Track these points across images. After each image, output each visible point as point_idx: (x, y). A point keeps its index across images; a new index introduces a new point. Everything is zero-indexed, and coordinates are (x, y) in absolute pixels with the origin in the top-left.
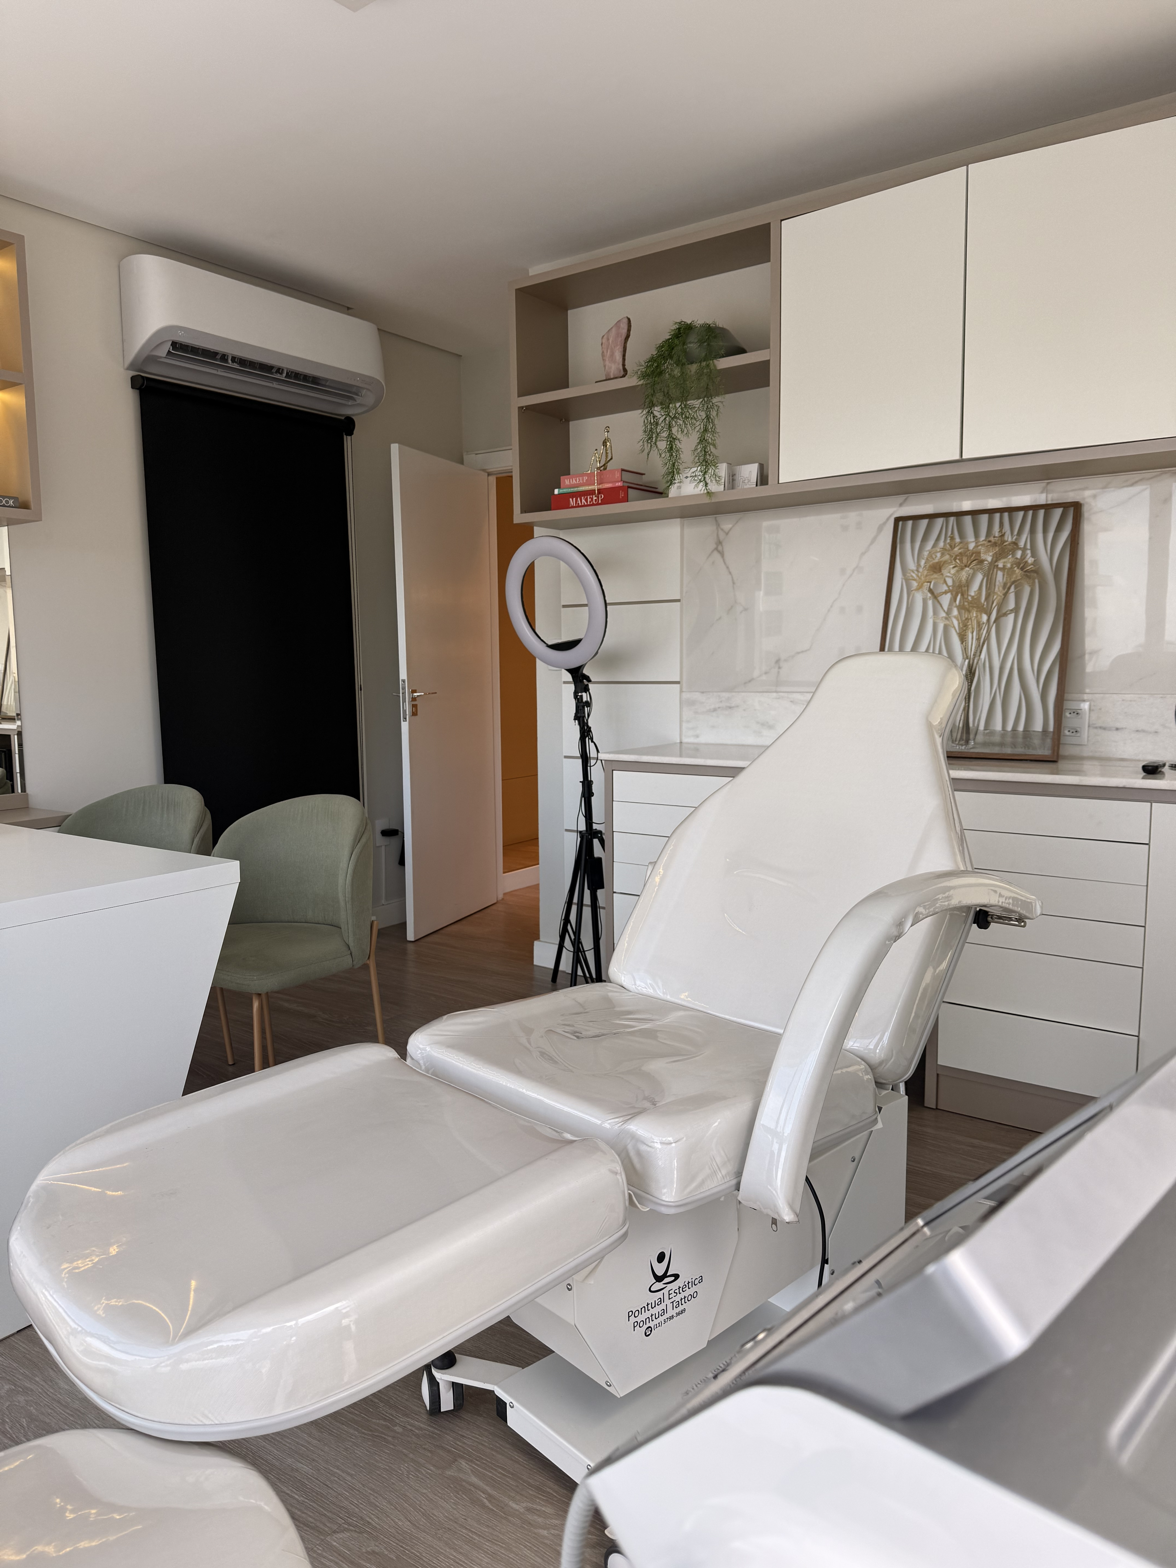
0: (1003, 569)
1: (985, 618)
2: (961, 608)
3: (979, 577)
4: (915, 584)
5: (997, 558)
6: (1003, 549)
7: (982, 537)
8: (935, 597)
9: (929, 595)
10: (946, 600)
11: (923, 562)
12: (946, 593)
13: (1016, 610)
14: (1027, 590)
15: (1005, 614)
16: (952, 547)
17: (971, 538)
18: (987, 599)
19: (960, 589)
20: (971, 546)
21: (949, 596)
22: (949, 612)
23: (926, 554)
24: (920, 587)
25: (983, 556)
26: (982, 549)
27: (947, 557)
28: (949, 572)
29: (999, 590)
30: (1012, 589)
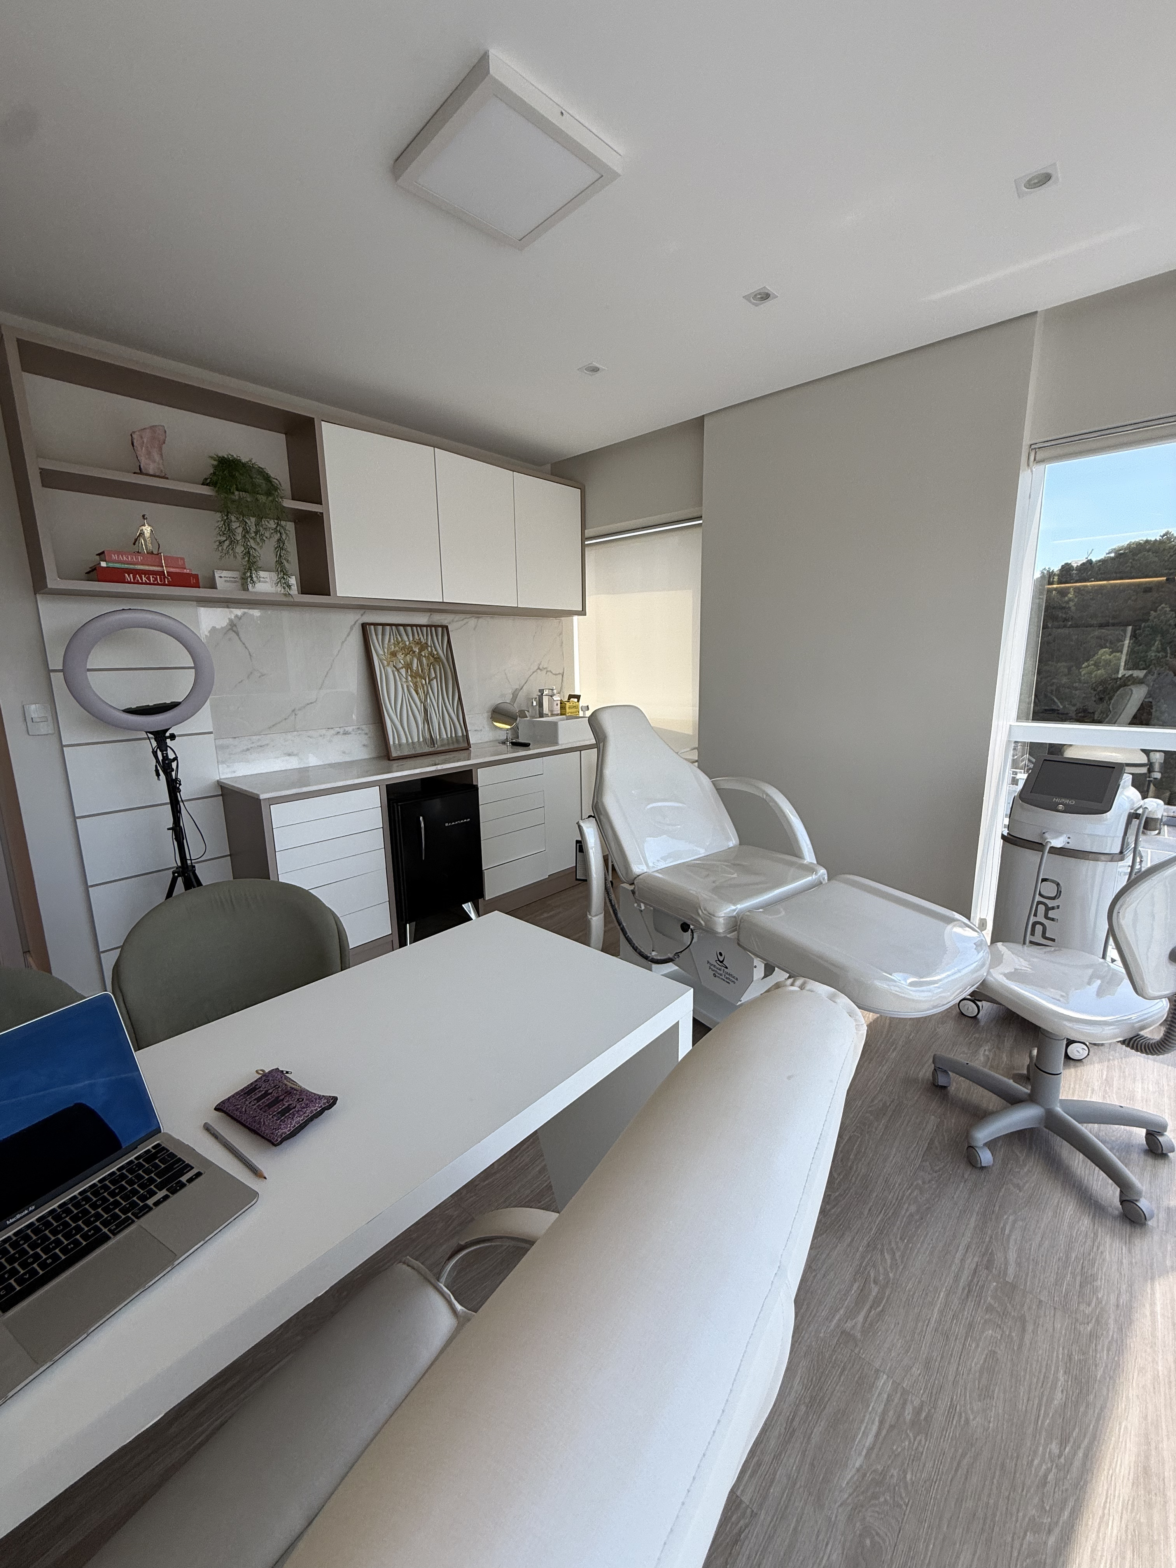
0: (425, 656)
1: (424, 682)
2: (411, 676)
3: (415, 660)
4: (385, 663)
5: (420, 651)
6: (423, 647)
7: (411, 639)
8: (398, 670)
9: (395, 669)
10: (403, 671)
11: (386, 650)
12: (402, 668)
13: (436, 677)
14: (438, 668)
15: (432, 680)
16: (399, 644)
17: (405, 638)
18: (422, 671)
19: (408, 666)
20: (407, 643)
21: (404, 669)
22: (406, 679)
23: (386, 646)
24: (388, 665)
25: (414, 649)
26: (413, 646)
27: (397, 648)
28: (400, 656)
29: (425, 667)
30: (432, 667)
